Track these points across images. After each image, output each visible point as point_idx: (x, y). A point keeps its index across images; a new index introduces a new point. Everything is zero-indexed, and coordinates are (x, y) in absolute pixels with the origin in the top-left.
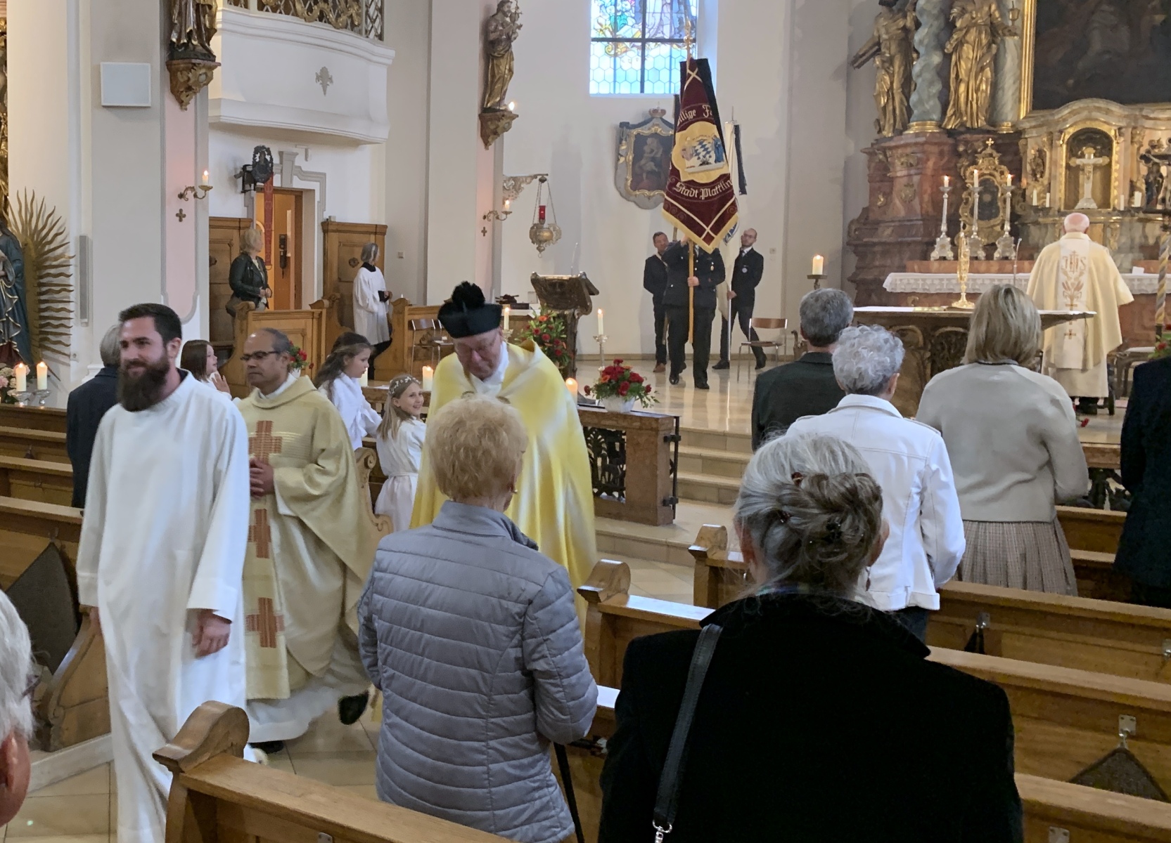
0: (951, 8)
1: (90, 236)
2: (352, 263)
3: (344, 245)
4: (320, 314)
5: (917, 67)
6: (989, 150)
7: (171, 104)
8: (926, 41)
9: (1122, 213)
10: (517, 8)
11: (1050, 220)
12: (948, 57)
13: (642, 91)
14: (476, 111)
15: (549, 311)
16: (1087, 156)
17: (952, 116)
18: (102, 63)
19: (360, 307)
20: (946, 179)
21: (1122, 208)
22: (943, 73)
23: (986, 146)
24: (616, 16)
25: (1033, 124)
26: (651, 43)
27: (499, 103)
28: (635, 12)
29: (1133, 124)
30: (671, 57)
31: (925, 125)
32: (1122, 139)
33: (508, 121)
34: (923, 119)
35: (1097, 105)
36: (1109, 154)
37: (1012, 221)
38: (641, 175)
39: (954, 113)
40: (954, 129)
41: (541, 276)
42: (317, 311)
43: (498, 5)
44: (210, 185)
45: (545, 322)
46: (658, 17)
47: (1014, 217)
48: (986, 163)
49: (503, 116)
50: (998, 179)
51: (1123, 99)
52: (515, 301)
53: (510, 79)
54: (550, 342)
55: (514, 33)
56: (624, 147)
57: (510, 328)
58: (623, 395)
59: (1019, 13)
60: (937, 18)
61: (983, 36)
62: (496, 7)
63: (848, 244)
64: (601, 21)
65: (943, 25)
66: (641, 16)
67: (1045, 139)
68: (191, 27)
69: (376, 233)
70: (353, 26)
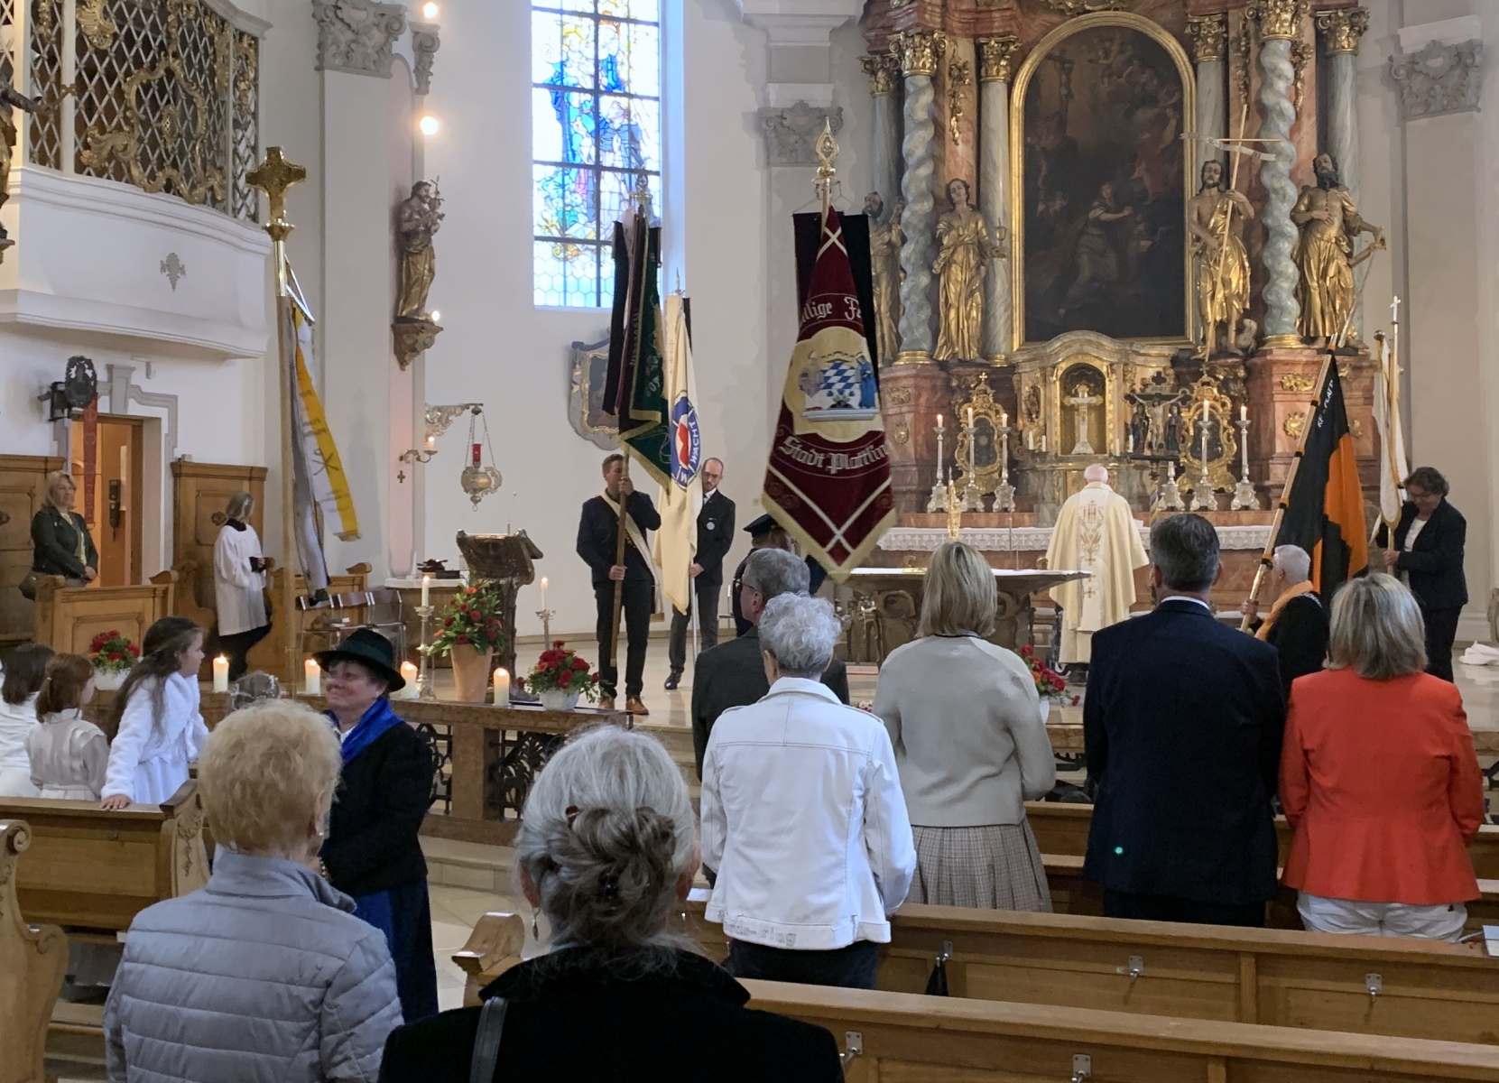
0: (938, 223)
3: (204, 495)
4: (165, 592)
5: (905, 289)
6: (982, 386)
8: (913, 260)
9: (1118, 459)
10: (437, 193)
11: (1046, 467)
12: (936, 278)
13: (599, 304)
14: (386, 320)
15: (480, 581)
16: (1080, 394)
17: (942, 347)
19: (224, 580)
20: (940, 418)
21: (1118, 454)
22: (932, 296)
23: (980, 381)
24: (564, 211)
25: (1026, 357)
26: (606, 248)
27: (417, 312)
28: (588, 208)
29: (1124, 360)
31: (915, 355)
32: (1114, 376)
33: (430, 334)
34: (914, 348)
35: (1088, 338)
36: (1103, 394)
37: (1010, 468)
39: (945, 343)
40: (947, 361)
41: (469, 534)
42: (161, 587)
43: (413, 188)
45: (475, 595)
47: (1012, 463)
48: (980, 400)
49: (423, 328)
50: (993, 420)
51: (1114, 332)
52: (443, 568)
53: (432, 280)
54: (481, 622)
55: (434, 223)
56: (578, 373)
57: (430, 604)
58: (564, 687)
59: (1007, 231)
60: (922, 233)
61: (971, 256)
62: (411, 190)
64: (547, 216)
65: (929, 242)
66: (593, 212)
67: (1038, 375)
69: (250, 479)
70: (214, 202)
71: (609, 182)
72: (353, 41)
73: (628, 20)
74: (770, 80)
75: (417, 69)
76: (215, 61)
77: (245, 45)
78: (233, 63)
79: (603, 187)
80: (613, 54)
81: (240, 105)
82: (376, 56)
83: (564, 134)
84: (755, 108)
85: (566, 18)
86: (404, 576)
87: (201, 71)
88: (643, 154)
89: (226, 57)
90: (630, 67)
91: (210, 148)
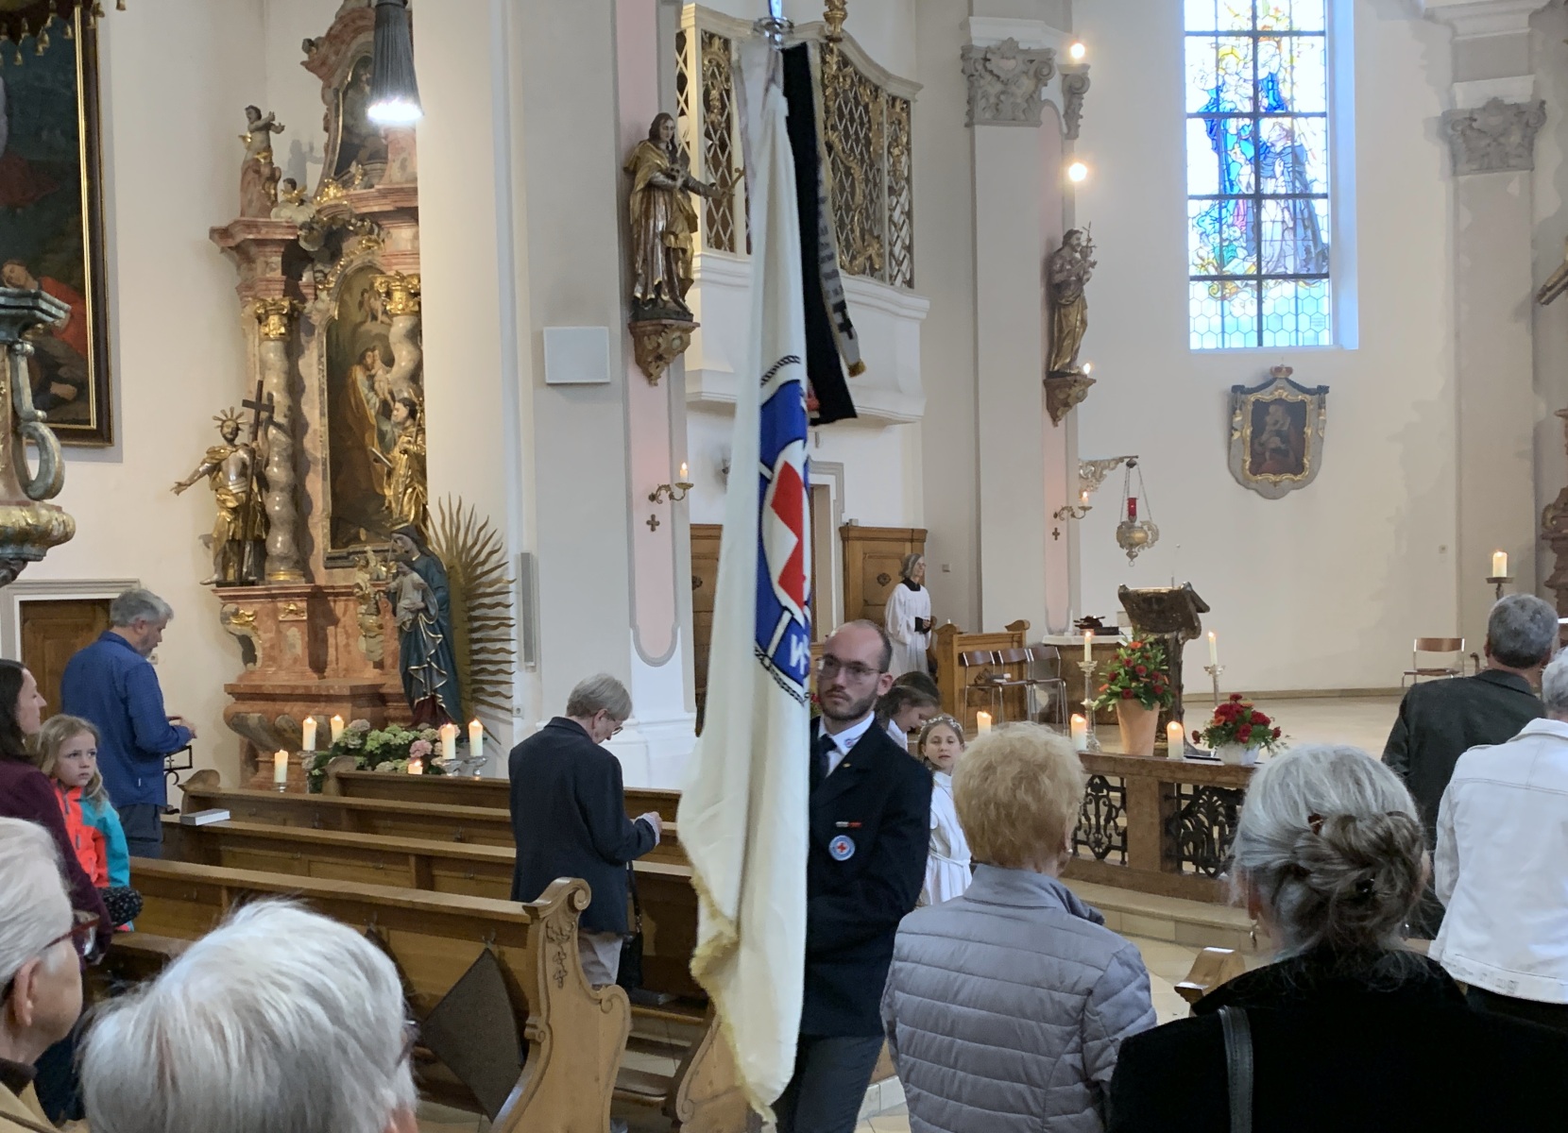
1: (534, 553)
2: (882, 580)
3: (870, 557)
7: (635, 377)
10: (1089, 240)
13: (1260, 343)
14: (1039, 376)
15: (1144, 635)
18: (546, 329)
24: (1221, 246)
26: (1269, 281)
27: (1069, 365)
28: (1247, 241)
30: (1297, 298)
33: (1083, 387)
38: (1263, 454)
41: (1131, 588)
43: (1065, 237)
44: (690, 482)
45: (1140, 650)
46: (1277, 245)
49: (1075, 381)
52: (1100, 625)
53: (1084, 330)
54: (1147, 677)
55: (1086, 272)
56: (1238, 419)
57: (1093, 659)
58: (1244, 742)
62: (1061, 239)
63: (1544, 537)
64: (1203, 253)
66: (1254, 245)
68: (660, 277)
69: (912, 541)
70: (873, 271)
71: (1271, 210)
72: (1003, 93)
73: (1291, 33)
74: (1456, 79)
75: (1066, 113)
76: (870, 129)
77: (898, 109)
78: (887, 129)
79: (1264, 216)
80: (1274, 72)
81: (894, 172)
82: (1026, 105)
83: (1220, 164)
84: (1437, 111)
85: (1222, 39)
86: (1062, 632)
87: (857, 141)
88: (1309, 177)
89: (880, 124)
90: (1293, 83)
91: (868, 218)
